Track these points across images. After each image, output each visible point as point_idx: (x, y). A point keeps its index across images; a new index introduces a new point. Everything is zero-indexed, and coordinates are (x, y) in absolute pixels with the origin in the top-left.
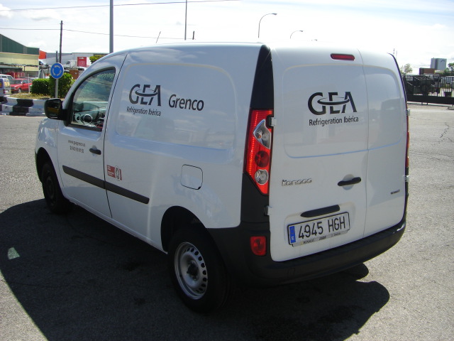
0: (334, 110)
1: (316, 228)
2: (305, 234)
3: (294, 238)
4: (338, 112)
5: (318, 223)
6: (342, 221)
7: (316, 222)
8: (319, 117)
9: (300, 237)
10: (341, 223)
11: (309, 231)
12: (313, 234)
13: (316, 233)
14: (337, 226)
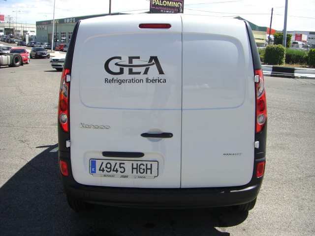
0: (134, 71)
1: (117, 167)
2: (105, 169)
3: (95, 170)
4: (139, 73)
5: (120, 164)
6: (149, 167)
7: (118, 162)
8: (115, 77)
9: (100, 170)
10: (147, 169)
11: (110, 168)
12: (113, 170)
13: (117, 171)
14: (142, 171)
